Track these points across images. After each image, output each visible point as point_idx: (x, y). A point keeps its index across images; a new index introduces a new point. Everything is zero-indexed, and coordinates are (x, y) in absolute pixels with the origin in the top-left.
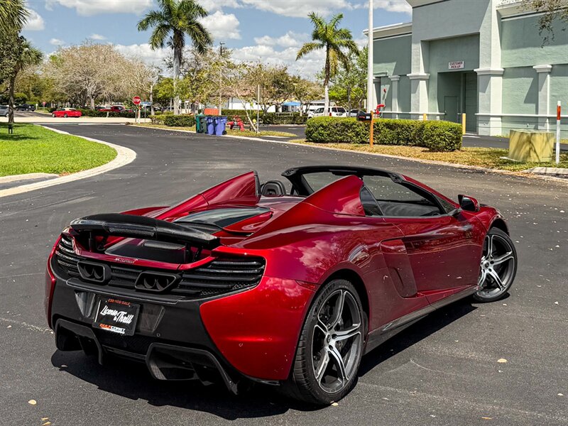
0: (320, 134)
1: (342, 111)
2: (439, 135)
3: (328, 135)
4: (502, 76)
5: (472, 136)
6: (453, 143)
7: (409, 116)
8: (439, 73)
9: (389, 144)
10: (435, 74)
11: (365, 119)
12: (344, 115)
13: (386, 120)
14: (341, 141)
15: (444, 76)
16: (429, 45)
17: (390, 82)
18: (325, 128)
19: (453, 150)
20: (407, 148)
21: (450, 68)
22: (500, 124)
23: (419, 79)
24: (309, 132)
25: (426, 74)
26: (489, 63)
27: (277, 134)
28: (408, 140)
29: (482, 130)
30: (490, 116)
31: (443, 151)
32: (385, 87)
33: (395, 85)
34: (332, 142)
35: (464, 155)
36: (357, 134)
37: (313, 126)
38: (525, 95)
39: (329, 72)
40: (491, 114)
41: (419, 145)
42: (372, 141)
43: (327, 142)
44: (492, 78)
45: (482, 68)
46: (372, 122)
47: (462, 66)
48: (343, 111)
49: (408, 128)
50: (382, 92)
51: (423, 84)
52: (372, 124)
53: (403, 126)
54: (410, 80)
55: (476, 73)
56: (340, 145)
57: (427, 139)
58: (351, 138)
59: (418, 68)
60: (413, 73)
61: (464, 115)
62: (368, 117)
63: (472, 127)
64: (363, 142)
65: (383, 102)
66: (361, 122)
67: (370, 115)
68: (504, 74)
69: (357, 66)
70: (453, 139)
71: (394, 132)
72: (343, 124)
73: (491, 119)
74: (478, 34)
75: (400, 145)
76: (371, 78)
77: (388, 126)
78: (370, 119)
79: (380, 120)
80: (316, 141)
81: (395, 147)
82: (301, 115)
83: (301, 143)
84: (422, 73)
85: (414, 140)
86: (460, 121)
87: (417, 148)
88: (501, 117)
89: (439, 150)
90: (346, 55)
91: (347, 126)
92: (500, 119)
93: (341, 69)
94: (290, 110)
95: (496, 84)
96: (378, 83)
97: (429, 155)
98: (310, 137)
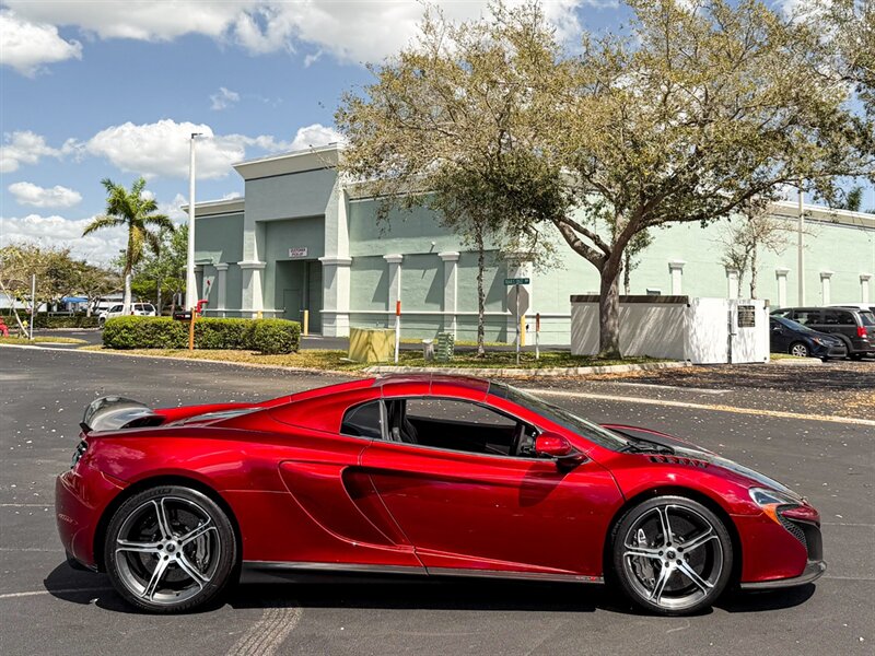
0: (122, 338)
1: (149, 309)
2: (272, 336)
3: (134, 338)
4: (350, 266)
5: (314, 337)
6: (289, 344)
7: (239, 314)
8: (277, 262)
9: (213, 348)
10: (273, 263)
11: (184, 318)
12: (152, 314)
13: (210, 319)
14: (151, 347)
15: (284, 265)
16: (266, 227)
17: (216, 272)
18: (129, 330)
19: (289, 352)
20: (236, 352)
21: (291, 255)
22: (347, 323)
23: (251, 268)
24: (108, 336)
25: (259, 263)
26: (335, 251)
27: (58, 341)
28: (237, 343)
29: (327, 331)
30: (335, 314)
31: (278, 354)
32: (209, 279)
33: (222, 277)
34: (139, 347)
35: (301, 358)
36: (173, 337)
37: (114, 328)
38: (375, 289)
39: (132, 258)
40: (337, 311)
41: (251, 349)
42: (192, 345)
43: (133, 348)
44: (339, 269)
45: (327, 257)
46: (193, 322)
47: (305, 254)
48: (151, 310)
49: (237, 329)
50: (205, 283)
51: (256, 274)
52: (193, 324)
53: (230, 327)
54: (240, 270)
55: (320, 262)
56: (150, 351)
57: (258, 340)
58: (164, 342)
59: (251, 256)
60: (246, 261)
61: (306, 312)
62: (187, 316)
63: (315, 328)
64: (180, 347)
65: (205, 298)
66: (178, 322)
67: (190, 313)
68: (353, 264)
69: (171, 250)
70: (289, 339)
71: (220, 334)
72: (154, 325)
73: (338, 317)
74: (323, 217)
75: (227, 348)
76: (191, 267)
77: (213, 326)
78: (190, 319)
79: (202, 319)
80: (117, 347)
81: (221, 351)
82: (89, 315)
83: (97, 349)
84: (256, 261)
85: (243, 341)
86: (301, 320)
87: (246, 352)
88: (349, 314)
89: (273, 352)
90: (156, 234)
91: (160, 328)
92: (347, 317)
93: (149, 254)
94: (70, 307)
95: (344, 277)
96: (200, 273)
97: (261, 359)
98: (108, 342)
